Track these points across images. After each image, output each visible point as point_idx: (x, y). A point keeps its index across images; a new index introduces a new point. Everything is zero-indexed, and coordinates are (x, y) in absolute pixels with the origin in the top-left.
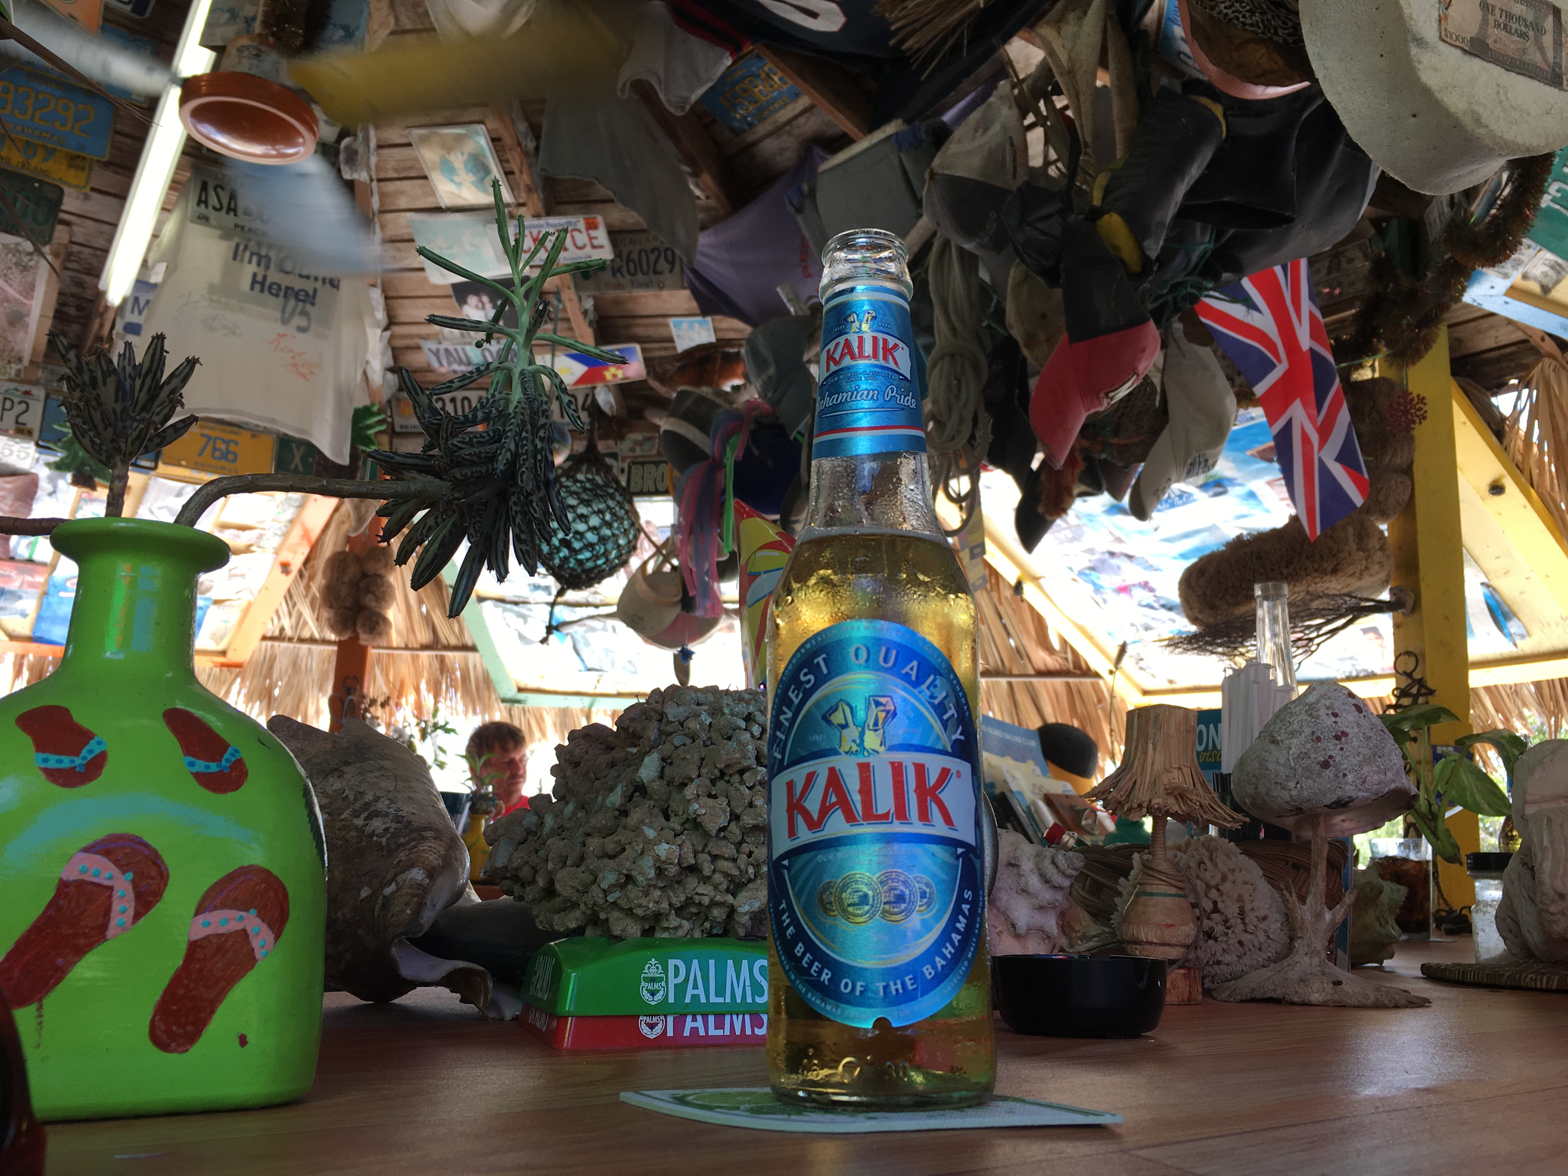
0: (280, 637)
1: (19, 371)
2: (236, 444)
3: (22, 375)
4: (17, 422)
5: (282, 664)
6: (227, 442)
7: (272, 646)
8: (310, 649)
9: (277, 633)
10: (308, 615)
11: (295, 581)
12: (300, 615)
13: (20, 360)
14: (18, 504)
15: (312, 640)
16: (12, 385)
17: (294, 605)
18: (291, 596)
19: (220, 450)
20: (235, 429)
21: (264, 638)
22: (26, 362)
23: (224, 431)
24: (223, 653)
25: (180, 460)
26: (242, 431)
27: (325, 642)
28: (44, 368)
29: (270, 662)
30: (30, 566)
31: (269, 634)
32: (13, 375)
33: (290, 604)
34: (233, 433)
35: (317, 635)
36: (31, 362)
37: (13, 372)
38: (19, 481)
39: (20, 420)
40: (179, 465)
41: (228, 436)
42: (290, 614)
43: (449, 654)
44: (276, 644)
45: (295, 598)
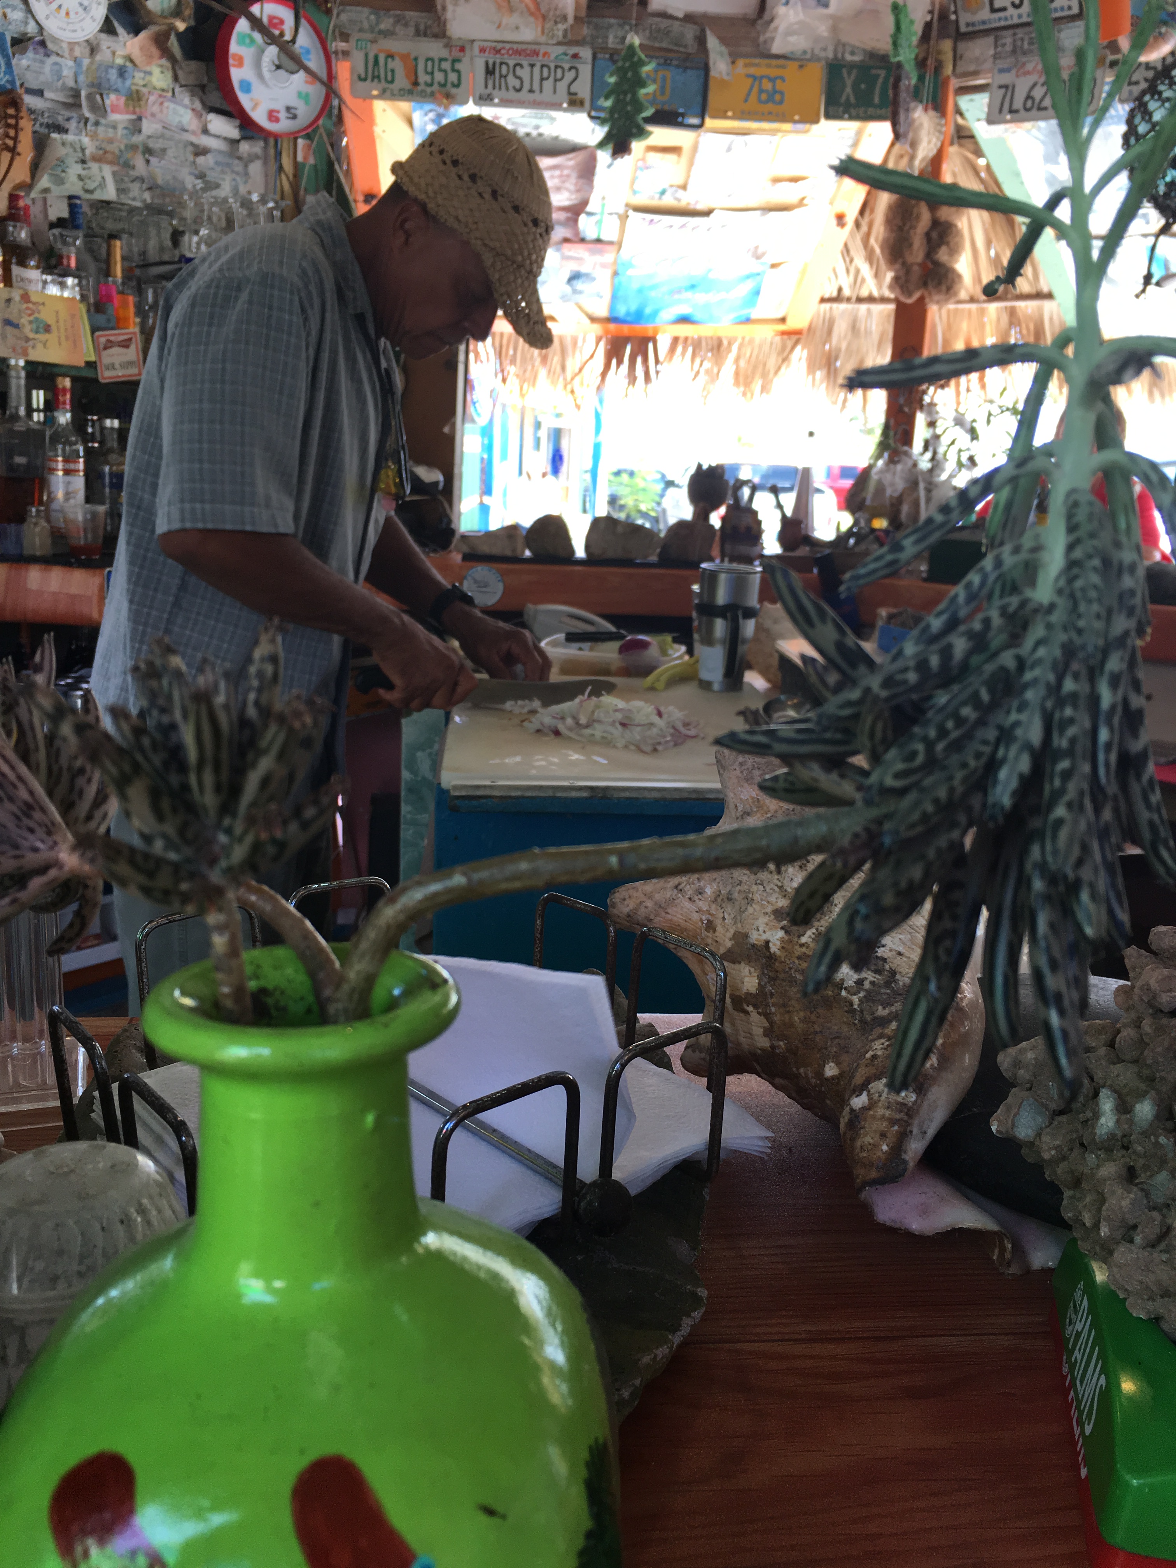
0: (838, 298)
1: (566, 31)
2: (782, 79)
3: (569, 36)
4: (570, 93)
5: (841, 328)
6: (773, 80)
7: (831, 309)
8: (869, 311)
9: (835, 294)
10: (866, 271)
11: (851, 234)
12: (858, 271)
13: (565, 18)
14: (581, 181)
15: (871, 299)
16: (561, 49)
17: (852, 261)
18: (848, 251)
19: (766, 91)
20: (781, 62)
21: (823, 300)
22: (571, 20)
23: (769, 66)
24: (783, 320)
25: (726, 112)
26: (789, 63)
27: (883, 300)
28: (589, 23)
29: (829, 326)
30: (599, 246)
31: (827, 296)
32: (560, 38)
33: (848, 260)
34: (778, 67)
35: (876, 294)
36: (576, 18)
37: (560, 33)
38: (579, 156)
39: (573, 90)
40: (724, 117)
41: (773, 72)
42: (848, 271)
43: (1021, 304)
44: (835, 305)
45: (852, 253)
